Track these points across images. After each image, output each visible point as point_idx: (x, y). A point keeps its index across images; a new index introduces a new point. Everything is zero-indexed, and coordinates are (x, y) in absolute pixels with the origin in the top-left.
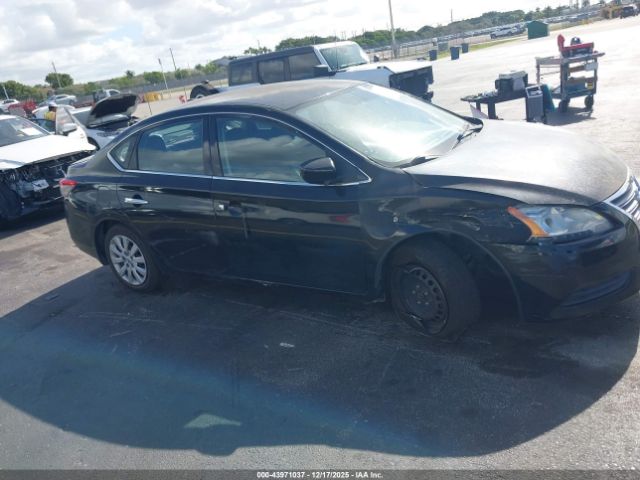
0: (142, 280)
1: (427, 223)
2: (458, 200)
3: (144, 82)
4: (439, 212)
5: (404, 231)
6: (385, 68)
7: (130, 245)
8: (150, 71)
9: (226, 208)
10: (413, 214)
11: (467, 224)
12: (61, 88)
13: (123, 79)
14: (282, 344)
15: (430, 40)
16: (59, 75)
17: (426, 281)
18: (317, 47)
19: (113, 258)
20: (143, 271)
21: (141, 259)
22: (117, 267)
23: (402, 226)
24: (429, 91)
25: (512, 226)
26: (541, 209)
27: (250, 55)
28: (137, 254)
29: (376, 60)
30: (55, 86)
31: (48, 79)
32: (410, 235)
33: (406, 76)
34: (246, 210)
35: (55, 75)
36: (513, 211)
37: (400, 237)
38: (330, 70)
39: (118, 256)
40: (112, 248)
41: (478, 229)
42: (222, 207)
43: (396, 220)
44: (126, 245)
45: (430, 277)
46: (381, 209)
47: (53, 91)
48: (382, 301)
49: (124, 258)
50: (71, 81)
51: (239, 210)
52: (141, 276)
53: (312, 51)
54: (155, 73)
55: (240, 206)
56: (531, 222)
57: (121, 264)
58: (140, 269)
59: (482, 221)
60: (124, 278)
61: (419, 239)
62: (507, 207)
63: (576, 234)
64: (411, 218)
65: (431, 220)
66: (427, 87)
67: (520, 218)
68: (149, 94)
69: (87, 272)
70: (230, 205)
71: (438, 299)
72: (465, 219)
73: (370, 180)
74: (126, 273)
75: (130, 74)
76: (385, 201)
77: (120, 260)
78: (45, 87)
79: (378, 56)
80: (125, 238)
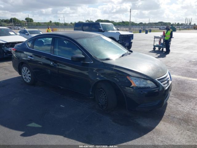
0: (29, 81)
1: (106, 77)
2: (114, 72)
3: (54, 25)
4: (109, 75)
5: (99, 78)
6: (119, 33)
7: (28, 70)
8: (57, 22)
9: (53, 64)
10: (102, 74)
11: (116, 79)
12: (29, 23)
13: (48, 23)
14: (61, 106)
15: (140, 27)
16: (30, 18)
17: (103, 94)
18: (101, 23)
19: (23, 73)
20: (30, 78)
21: (30, 75)
22: (23, 76)
23: (99, 77)
24: (131, 41)
25: (127, 82)
26: (136, 78)
27: (87, 22)
28: (29, 73)
29: (118, 30)
30: (28, 22)
31: (26, 19)
32: (101, 80)
33: (125, 36)
34: (58, 65)
35: (28, 18)
36: (128, 78)
37: (98, 80)
38: (103, 30)
39: (24, 73)
40: (23, 70)
41: (118, 81)
42: (52, 63)
43: (97, 75)
44: (26, 70)
45: (104, 93)
46: (94, 71)
47: (27, 23)
48: (92, 98)
49: (25, 74)
50: (33, 21)
51: (56, 65)
52: (29, 80)
53: (99, 24)
54: (58, 23)
55: (57, 64)
56: (132, 81)
57: (25, 75)
58: (29, 78)
59: (120, 79)
60: (25, 80)
61: (103, 81)
62: (126, 76)
63: (147, 87)
64: (102, 75)
65: (106, 76)
66: (131, 40)
67: (130, 80)
68: (54, 28)
69: (16, 76)
70: (54, 63)
71: (106, 99)
72: (116, 78)
73: (93, 62)
74: (25, 78)
75: (51, 22)
76: (96, 69)
77: (24, 74)
78: (25, 21)
79: (119, 29)
80: (26, 68)
